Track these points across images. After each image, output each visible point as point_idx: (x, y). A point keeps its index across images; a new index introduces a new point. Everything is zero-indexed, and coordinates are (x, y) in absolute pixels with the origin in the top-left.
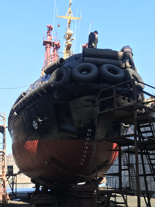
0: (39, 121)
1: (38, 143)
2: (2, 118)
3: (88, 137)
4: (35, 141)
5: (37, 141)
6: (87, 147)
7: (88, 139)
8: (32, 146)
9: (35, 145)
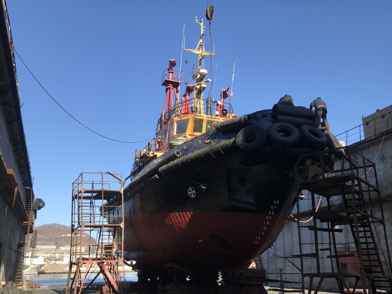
0: (201, 188)
1: (192, 216)
2: (118, 181)
3: (271, 210)
4: (188, 213)
5: (190, 213)
6: (268, 223)
7: (272, 213)
8: (179, 219)
9: (186, 218)
